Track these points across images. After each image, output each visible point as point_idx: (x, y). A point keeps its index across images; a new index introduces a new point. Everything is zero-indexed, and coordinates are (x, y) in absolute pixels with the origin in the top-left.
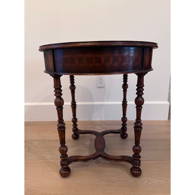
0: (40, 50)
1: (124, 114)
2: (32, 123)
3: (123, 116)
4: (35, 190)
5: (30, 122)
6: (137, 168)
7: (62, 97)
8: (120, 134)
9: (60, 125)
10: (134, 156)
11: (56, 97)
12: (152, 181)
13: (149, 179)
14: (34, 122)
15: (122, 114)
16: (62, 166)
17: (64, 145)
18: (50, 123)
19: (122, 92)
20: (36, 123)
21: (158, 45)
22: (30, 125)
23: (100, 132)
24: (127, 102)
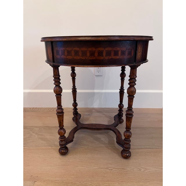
2: (32, 108)
4: (37, 177)
5: (30, 108)
12: (149, 169)
13: (146, 167)
16: (61, 146)
17: (63, 128)
18: (50, 110)
22: (30, 111)
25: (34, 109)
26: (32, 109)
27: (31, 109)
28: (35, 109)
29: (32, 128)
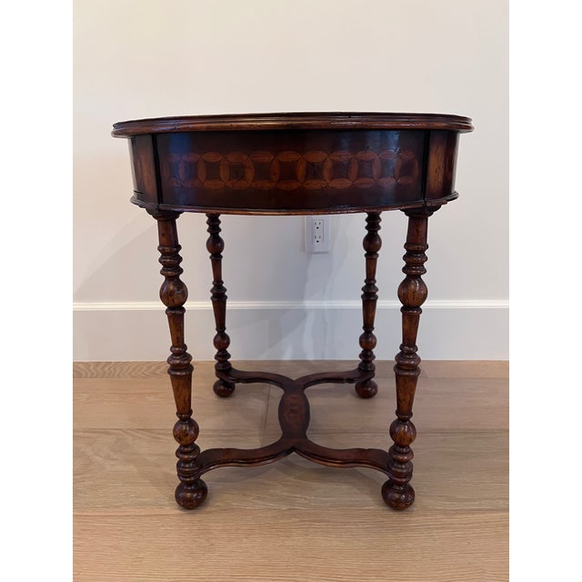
0: (116, 134)
1: (368, 325)
3: (363, 331)
6: (400, 484)
7: (181, 277)
8: (354, 384)
9: (178, 362)
10: (393, 449)
11: (163, 278)
14: (98, 363)
15: (362, 325)
16: (184, 477)
17: (189, 419)
19: (364, 260)
20: (106, 369)
21: (473, 123)
22: (87, 374)
23: (294, 379)
24: (377, 290)
25: (100, 366)
26: (94, 369)
27: (91, 368)
28: (105, 366)
29: (94, 435)
